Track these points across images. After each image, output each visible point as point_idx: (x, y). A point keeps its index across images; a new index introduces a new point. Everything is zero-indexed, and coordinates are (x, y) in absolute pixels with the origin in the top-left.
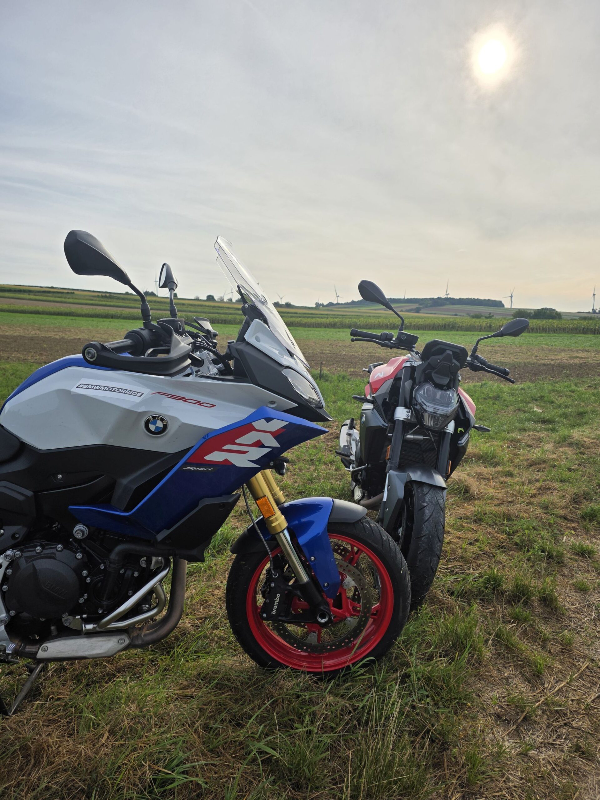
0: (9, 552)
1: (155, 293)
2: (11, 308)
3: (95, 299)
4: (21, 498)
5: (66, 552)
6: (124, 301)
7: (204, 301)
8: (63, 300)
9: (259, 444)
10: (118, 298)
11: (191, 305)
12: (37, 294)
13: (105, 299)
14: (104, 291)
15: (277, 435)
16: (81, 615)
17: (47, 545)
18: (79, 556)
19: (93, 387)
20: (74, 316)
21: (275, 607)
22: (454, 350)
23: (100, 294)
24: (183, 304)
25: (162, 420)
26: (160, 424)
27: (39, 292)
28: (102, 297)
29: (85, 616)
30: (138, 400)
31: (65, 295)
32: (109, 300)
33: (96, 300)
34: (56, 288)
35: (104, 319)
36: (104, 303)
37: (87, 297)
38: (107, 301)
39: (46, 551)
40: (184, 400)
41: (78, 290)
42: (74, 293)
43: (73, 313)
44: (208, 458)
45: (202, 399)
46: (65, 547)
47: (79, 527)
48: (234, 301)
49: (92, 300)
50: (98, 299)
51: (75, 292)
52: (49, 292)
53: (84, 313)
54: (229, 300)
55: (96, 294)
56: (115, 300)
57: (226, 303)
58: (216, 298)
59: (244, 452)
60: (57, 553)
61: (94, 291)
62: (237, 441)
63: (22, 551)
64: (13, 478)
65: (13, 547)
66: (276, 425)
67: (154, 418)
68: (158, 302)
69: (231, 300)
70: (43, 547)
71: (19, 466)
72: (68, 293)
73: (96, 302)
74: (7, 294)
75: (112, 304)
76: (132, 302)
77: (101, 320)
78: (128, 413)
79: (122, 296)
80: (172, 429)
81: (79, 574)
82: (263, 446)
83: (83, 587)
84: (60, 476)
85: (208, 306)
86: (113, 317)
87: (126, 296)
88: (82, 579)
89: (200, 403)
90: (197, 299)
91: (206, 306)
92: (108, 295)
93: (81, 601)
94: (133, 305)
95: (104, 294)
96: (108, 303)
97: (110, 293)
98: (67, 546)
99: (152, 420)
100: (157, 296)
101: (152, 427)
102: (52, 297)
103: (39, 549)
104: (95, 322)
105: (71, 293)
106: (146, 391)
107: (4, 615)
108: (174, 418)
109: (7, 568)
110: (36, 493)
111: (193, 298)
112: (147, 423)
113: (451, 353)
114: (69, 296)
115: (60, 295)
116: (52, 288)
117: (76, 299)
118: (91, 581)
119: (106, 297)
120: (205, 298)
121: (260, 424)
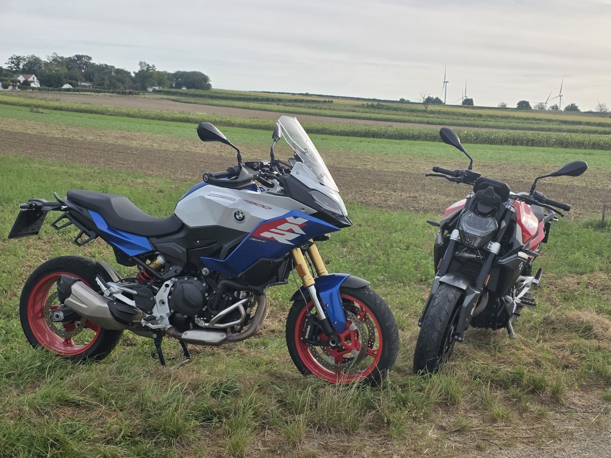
0: (173, 279)
1: (443, 100)
2: (254, 123)
3: (358, 109)
4: (180, 252)
5: (198, 281)
6: (395, 112)
7: (512, 109)
8: (318, 111)
9: (291, 231)
10: (389, 108)
11: (492, 117)
12: (288, 104)
13: (372, 110)
14: (372, 98)
15: (302, 227)
16: (203, 318)
17: (191, 278)
18: (204, 285)
19: (214, 195)
20: (326, 134)
21: (307, 334)
22: (496, 186)
23: (365, 103)
24: (480, 116)
25: (242, 213)
26: (241, 216)
27: (290, 101)
28: (368, 106)
29: (205, 318)
30: (232, 202)
31: (320, 105)
32: (377, 111)
33: (359, 112)
34: (311, 95)
35: (363, 139)
36: (368, 115)
37: (347, 108)
38: (374, 113)
39: (189, 280)
40: (256, 204)
41: (338, 97)
42: (332, 102)
43: (326, 129)
44: (262, 235)
45: (265, 204)
46: (198, 279)
47: (205, 269)
48: (562, 109)
49: (354, 111)
50: (361, 110)
51: (334, 100)
52: (302, 101)
53: (338, 130)
54: (553, 107)
55: (360, 103)
56: (383, 111)
57: (549, 112)
58: (532, 105)
59: (283, 235)
60: (194, 282)
61: (358, 99)
62: (278, 227)
63: (179, 279)
64: (177, 241)
65: (175, 277)
66: (301, 221)
67: (238, 212)
68: (444, 113)
69: (555, 108)
70: (188, 278)
71: (181, 235)
72: (325, 102)
73: (360, 114)
74: (252, 104)
75: (379, 116)
76: (407, 113)
77: (359, 139)
78: (226, 208)
79: (394, 105)
80: (247, 219)
81: (204, 295)
82: (294, 232)
83: (205, 302)
84: (198, 242)
85: (518, 118)
86: (375, 135)
87: (400, 105)
88: (204, 297)
89: (263, 207)
90: (503, 108)
91: (513, 118)
92: (375, 103)
93: (204, 309)
94: (406, 118)
95: (370, 103)
96: (374, 116)
97: (379, 101)
98: (199, 279)
99: (237, 213)
100: (444, 104)
101: (238, 217)
102: (304, 107)
103: (186, 279)
104: (349, 143)
105: (329, 102)
106: (237, 198)
107: (168, 311)
108: (248, 213)
109: (171, 287)
110: (187, 250)
111: (496, 106)
112: (235, 214)
113: (492, 188)
114: (325, 106)
115: (315, 105)
116: (307, 95)
117: (334, 110)
118: (209, 299)
119: (372, 106)
120: (515, 106)
121: (290, 219)
